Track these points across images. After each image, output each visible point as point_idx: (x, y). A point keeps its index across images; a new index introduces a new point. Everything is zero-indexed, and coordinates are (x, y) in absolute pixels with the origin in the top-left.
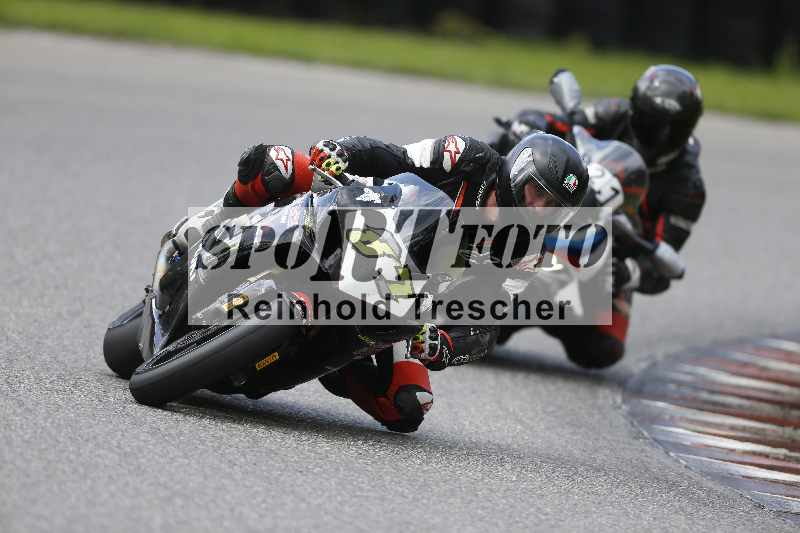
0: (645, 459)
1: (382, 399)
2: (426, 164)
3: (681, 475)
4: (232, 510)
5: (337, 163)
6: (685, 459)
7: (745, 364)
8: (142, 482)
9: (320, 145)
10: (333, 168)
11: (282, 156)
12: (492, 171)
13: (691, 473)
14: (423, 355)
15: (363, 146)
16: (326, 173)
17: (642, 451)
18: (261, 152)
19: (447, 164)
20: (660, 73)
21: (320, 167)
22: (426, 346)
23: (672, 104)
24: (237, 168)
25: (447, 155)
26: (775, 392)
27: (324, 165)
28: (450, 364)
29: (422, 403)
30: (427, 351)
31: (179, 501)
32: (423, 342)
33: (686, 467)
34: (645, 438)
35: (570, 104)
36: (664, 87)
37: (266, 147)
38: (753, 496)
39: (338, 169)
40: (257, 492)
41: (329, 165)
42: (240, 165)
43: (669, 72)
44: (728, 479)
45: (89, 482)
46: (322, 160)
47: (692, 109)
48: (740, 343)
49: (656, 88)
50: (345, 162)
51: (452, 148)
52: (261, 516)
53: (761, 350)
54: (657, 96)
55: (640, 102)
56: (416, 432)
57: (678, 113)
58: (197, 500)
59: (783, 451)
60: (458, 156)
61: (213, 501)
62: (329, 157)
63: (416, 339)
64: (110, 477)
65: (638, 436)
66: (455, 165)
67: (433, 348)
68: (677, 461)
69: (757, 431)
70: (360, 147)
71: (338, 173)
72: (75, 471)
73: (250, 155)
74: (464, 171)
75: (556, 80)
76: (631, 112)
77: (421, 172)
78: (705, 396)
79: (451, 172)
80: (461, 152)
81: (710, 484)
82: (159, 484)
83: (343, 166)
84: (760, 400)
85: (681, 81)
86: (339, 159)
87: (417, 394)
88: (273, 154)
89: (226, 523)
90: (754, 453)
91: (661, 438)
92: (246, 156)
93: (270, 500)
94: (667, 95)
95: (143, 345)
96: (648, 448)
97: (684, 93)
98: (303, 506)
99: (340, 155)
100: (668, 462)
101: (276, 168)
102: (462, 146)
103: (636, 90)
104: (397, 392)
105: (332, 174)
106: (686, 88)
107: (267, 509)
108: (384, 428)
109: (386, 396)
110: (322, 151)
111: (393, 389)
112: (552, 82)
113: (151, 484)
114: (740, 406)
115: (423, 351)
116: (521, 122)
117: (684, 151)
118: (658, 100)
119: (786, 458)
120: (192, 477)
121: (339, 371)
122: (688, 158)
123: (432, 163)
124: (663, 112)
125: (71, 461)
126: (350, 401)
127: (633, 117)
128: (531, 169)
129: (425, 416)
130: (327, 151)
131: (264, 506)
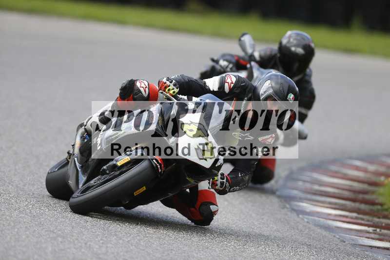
0: (287, 219)
1: (193, 209)
2: (216, 89)
3: (305, 226)
4: (86, 244)
5: (173, 89)
6: (306, 218)
7: (336, 172)
8: (42, 229)
9: (165, 80)
10: (171, 92)
11: (143, 85)
12: (249, 92)
13: (310, 226)
14: (217, 187)
15: (184, 80)
16: (168, 94)
17: (287, 215)
18: (132, 83)
19: (227, 89)
20: (293, 35)
21: (165, 91)
22: (219, 183)
23: (300, 51)
24: (119, 91)
25: (226, 85)
26: (351, 186)
27: (167, 90)
28: (229, 192)
29: (213, 211)
30: (219, 185)
31: (60, 239)
32: (217, 181)
33: (307, 222)
34: (287, 208)
35: (250, 51)
36: (295, 42)
37: (135, 81)
38: (340, 236)
39: (174, 92)
40: (98, 235)
41: (169, 90)
42: (121, 90)
43: (298, 35)
44: (328, 228)
45: (16, 230)
46: (166, 88)
47: (309, 53)
48: (334, 162)
49: (292, 43)
50: (177, 88)
51: (229, 81)
52: (100, 247)
53: (344, 165)
54: (292, 46)
55: (283, 49)
56: (209, 226)
57: (303, 55)
58: (69, 239)
59: (354, 215)
60: (232, 85)
61: (77, 239)
62: (169, 86)
63: (213, 179)
64: (26, 227)
65: (284, 207)
66: (231, 90)
67: (222, 183)
68: (303, 219)
69: (343, 205)
70: (183, 80)
71: (174, 94)
72: (9, 225)
73: (126, 85)
74: (235, 93)
75: (243, 39)
76: (278, 55)
77: (213, 93)
78: (316, 187)
79: (229, 93)
80: (234, 82)
81: (319, 230)
82: (50, 231)
83: (177, 90)
84: (343, 189)
85: (303, 39)
86: (174, 87)
87: (211, 206)
88: (138, 84)
89: (83, 250)
90: (341, 216)
91: (295, 208)
92: (124, 85)
93: (104, 239)
94: (297, 46)
95: (72, 183)
96: (289, 213)
97: (306, 45)
98: (121, 241)
99: (174, 85)
100: (298, 220)
101: (140, 91)
102: (234, 80)
103: (281, 43)
104: (201, 205)
105: (171, 94)
106: (307, 42)
107: (103, 243)
108: (193, 224)
109: (194, 208)
110: (166, 83)
111: (199, 203)
112: (240, 40)
113: (46, 231)
114: (334, 193)
115: (217, 185)
116: (224, 60)
117: (305, 75)
118: (293, 49)
119: (356, 218)
120: (67, 228)
121: (174, 195)
122: (307, 78)
123: (219, 89)
124: (295, 55)
125: (7, 220)
126: (175, 209)
127: (279, 57)
128: (271, 91)
129: (214, 218)
130: (168, 83)
131: (101, 242)
